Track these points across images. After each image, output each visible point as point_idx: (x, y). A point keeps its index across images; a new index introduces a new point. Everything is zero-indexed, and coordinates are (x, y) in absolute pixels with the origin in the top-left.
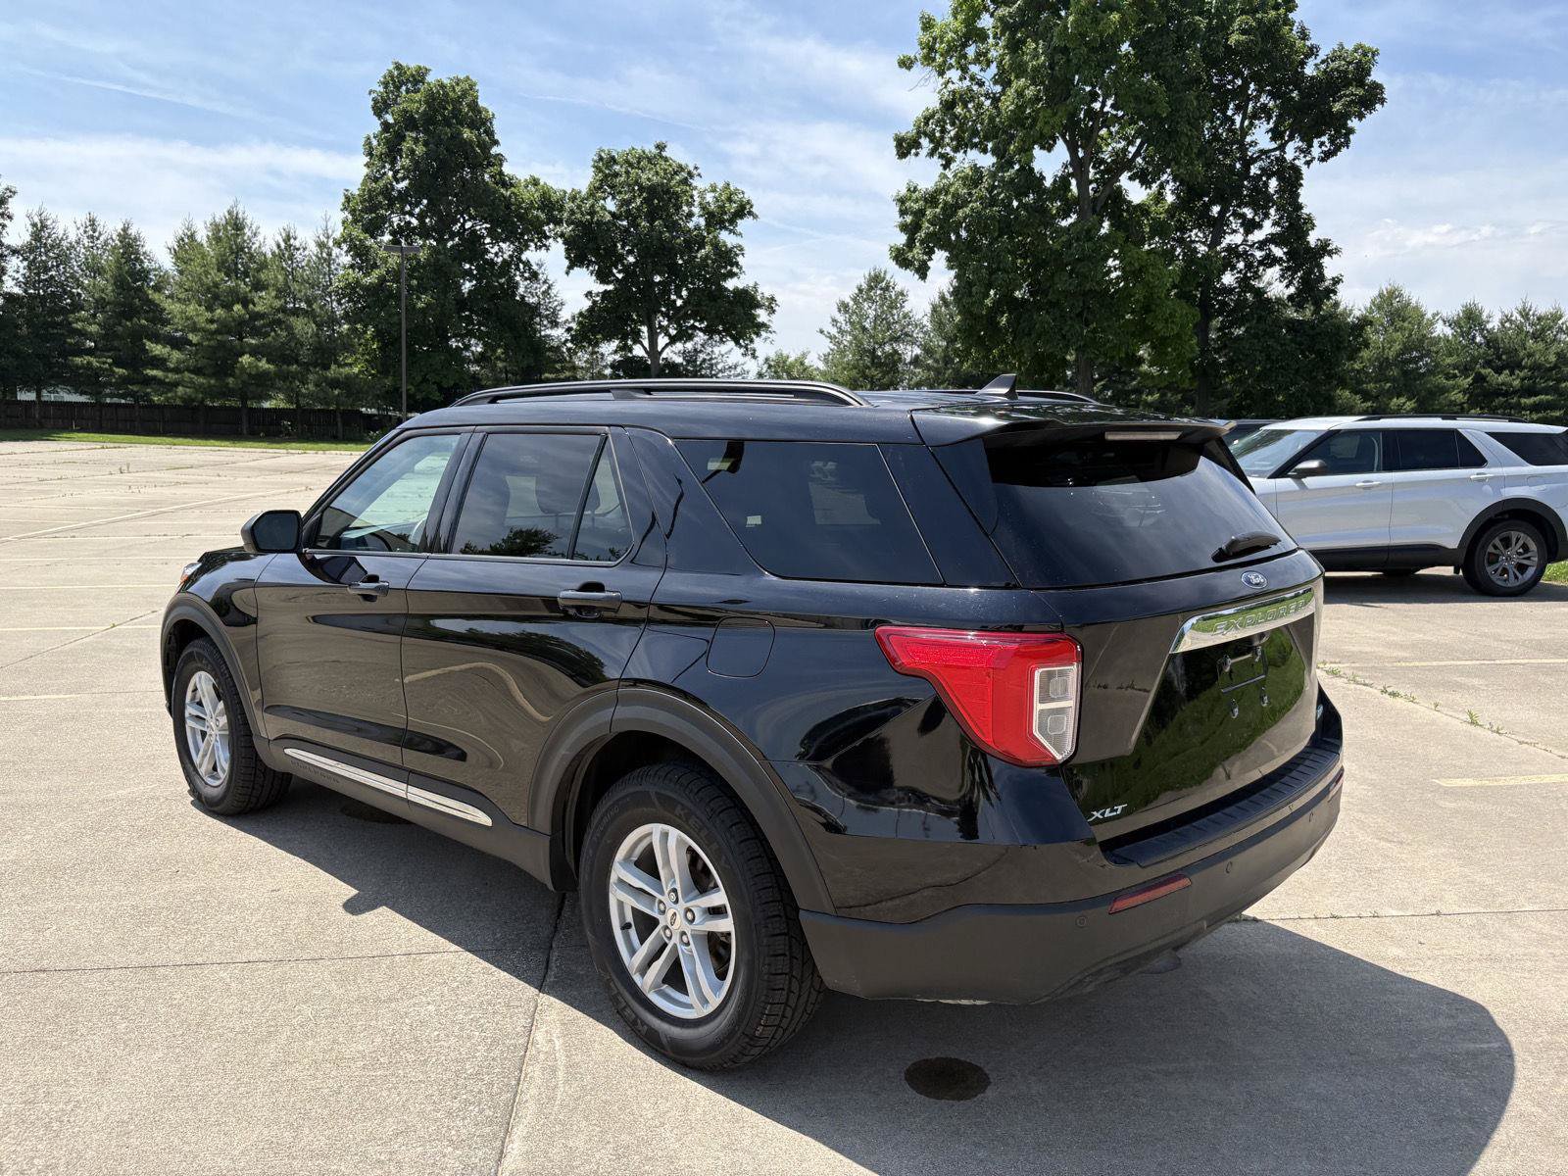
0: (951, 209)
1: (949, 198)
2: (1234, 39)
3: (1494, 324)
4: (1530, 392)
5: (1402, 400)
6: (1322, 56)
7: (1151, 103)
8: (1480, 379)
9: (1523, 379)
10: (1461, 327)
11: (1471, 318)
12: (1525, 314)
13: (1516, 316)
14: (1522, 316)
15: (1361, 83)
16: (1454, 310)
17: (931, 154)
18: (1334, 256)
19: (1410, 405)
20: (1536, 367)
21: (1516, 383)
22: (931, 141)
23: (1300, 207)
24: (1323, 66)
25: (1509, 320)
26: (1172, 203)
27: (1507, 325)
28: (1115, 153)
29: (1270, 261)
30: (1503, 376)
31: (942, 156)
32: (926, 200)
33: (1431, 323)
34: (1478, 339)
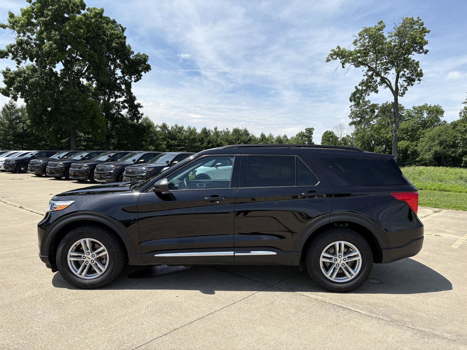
0: (26, 80)
1: (26, 75)
2: (114, 44)
3: (170, 129)
4: (179, 146)
5: (152, 147)
6: (135, 54)
7: (93, 58)
8: (168, 142)
9: (177, 143)
10: (162, 129)
11: (164, 127)
12: (176, 126)
13: (175, 127)
14: (176, 127)
15: (145, 64)
16: (160, 124)
17: (13, 59)
18: (142, 108)
19: (153, 148)
20: (180, 140)
21: (176, 143)
22: (13, 55)
23: (132, 94)
24: (135, 57)
25: (173, 128)
26: (96, 87)
27: (173, 129)
28: (78, 70)
29: (124, 107)
30: (173, 141)
31: (17, 60)
32: (16, 74)
33: (156, 127)
34: (166, 132)
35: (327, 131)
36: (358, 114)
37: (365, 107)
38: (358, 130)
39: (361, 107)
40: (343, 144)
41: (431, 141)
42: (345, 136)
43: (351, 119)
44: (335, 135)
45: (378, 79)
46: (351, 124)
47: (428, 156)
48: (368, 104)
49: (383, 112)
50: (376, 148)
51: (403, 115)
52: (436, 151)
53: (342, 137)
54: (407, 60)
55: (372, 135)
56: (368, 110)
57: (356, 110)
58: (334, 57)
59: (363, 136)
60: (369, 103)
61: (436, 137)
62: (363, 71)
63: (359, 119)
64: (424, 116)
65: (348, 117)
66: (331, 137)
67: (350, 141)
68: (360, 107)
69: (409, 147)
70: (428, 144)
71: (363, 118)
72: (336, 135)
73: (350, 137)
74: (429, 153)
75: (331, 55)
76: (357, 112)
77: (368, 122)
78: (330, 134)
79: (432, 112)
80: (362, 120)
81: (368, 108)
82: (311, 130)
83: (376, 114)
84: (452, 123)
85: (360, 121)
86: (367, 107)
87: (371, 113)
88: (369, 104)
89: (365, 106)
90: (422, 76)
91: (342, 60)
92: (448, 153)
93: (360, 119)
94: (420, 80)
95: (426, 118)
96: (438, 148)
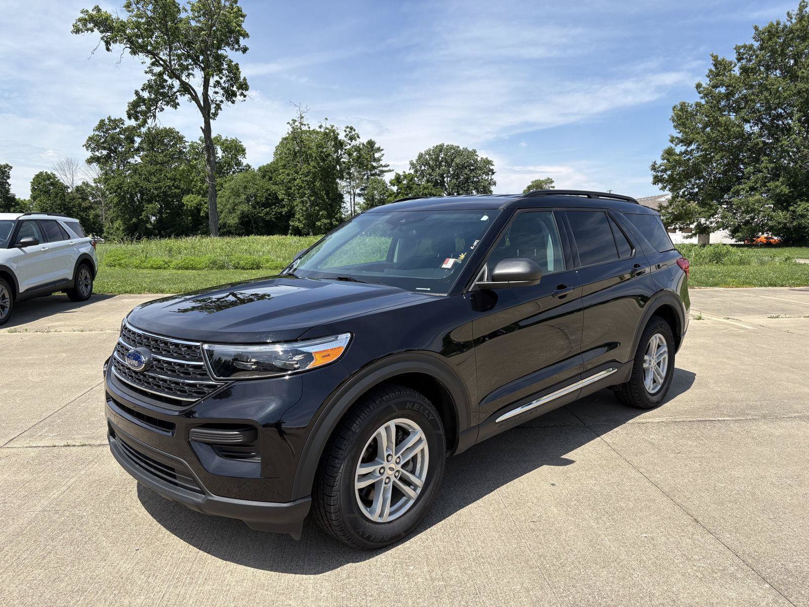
35: (41, 173)
36: (103, 143)
37: (115, 131)
38: (106, 174)
39: (107, 130)
40: (79, 198)
41: (234, 196)
42: (79, 183)
43: (90, 151)
44: (59, 180)
45: (177, 84)
46: (90, 161)
47: (233, 220)
48: (121, 126)
49: (151, 143)
50: (147, 207)
51: (184, 150)
52: (243, 212)
53: (75, 186)
54: (219, 58)
55: (136, 183)
56: (121, 136)
57: (98, 135)
58: (90, 25)
59: (121, 184)
60: (123, 124)
61: (241, 190)
62: (142, 63)
63: (105, 152)
64: (218, 155)
65: (83, 146)
66: (52, 184)
67: (91, 194)
68: (104, 130)
69: (201, 204)
70: (231, 201)
71: (115, 152)
72: (61, 181)
73: (91, 186)
74: (234, 215)
75: (84, 21)
76: (100, 139)
77: (123, 158)
78: (49, 179)
79: (230, 149)
80: (112, 155)
81: (120, 133)
82: (4, 168)
83: (136, 145)
84: (260, 169)
85: (108, 157)
86: (118, 130)
87: (129, 144)
88: (123, 126)
89: (115, 129)
90: (247, 89)
91: (104, 34)
92: (260, 215)
93: (108, 153)
94: (245, 96)
95: (221, 158)
96: (245, 208)
